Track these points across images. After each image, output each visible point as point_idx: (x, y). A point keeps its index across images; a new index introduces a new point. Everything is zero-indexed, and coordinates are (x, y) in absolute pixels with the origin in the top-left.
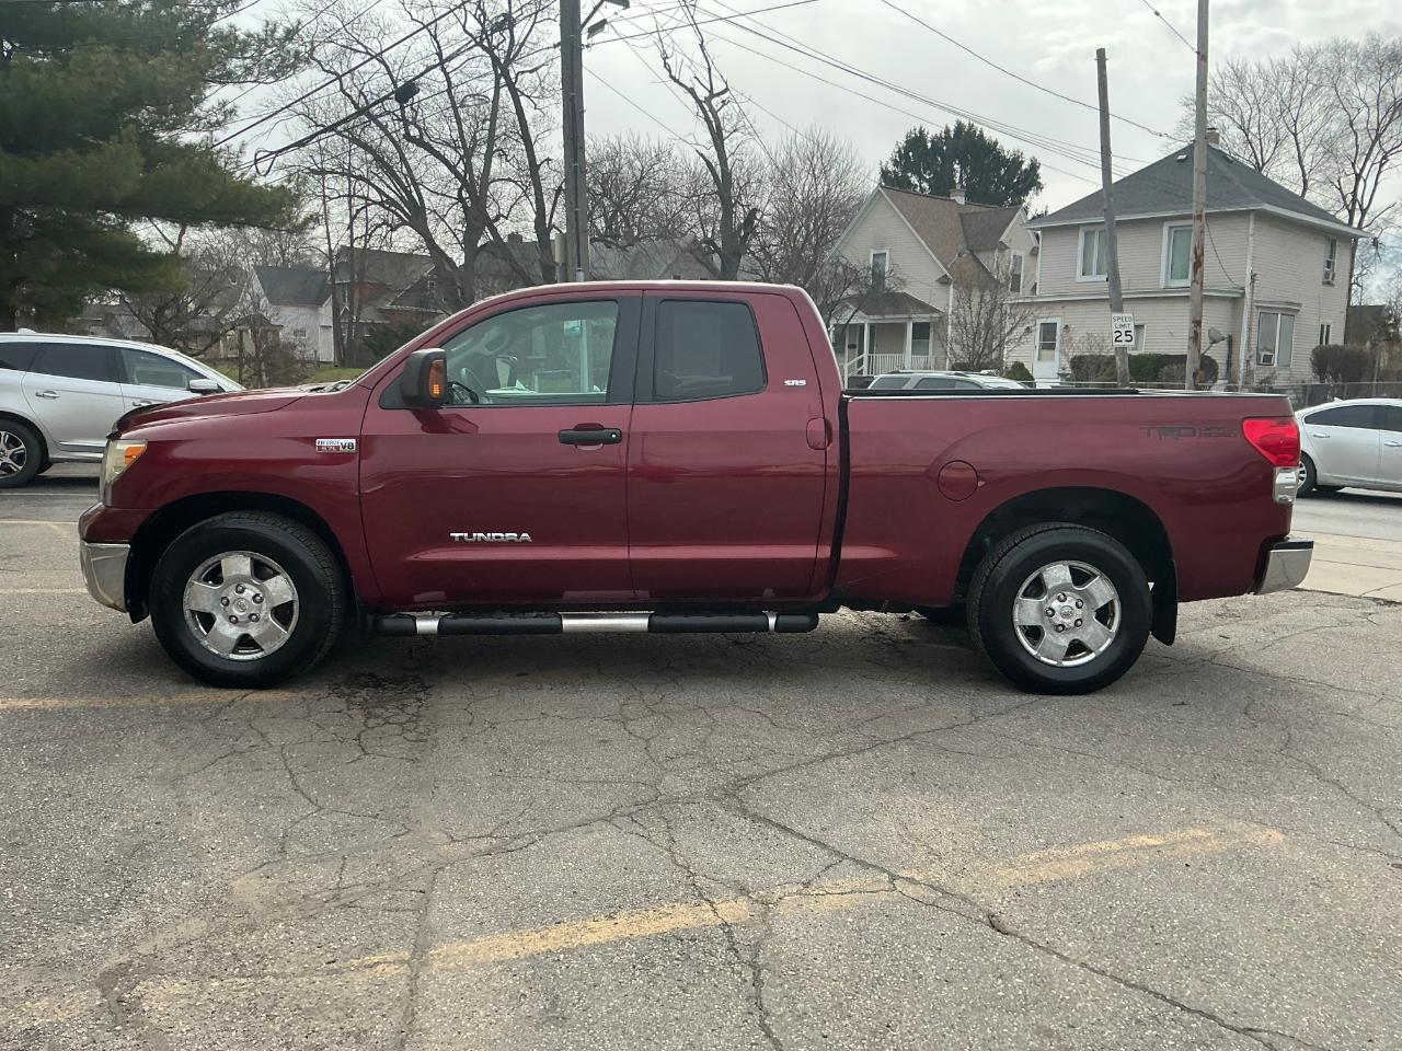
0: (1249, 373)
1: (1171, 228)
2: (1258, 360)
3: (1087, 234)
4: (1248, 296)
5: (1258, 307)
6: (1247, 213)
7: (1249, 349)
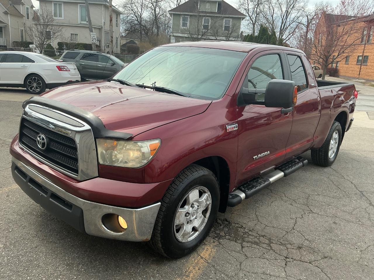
0: (105, 49)
1: (80, 6)
2: (106, 46)
3: (55, 4)
4: (103, 28)
5: (105, 31)
6: (101, 5)
7: (104, 43)
